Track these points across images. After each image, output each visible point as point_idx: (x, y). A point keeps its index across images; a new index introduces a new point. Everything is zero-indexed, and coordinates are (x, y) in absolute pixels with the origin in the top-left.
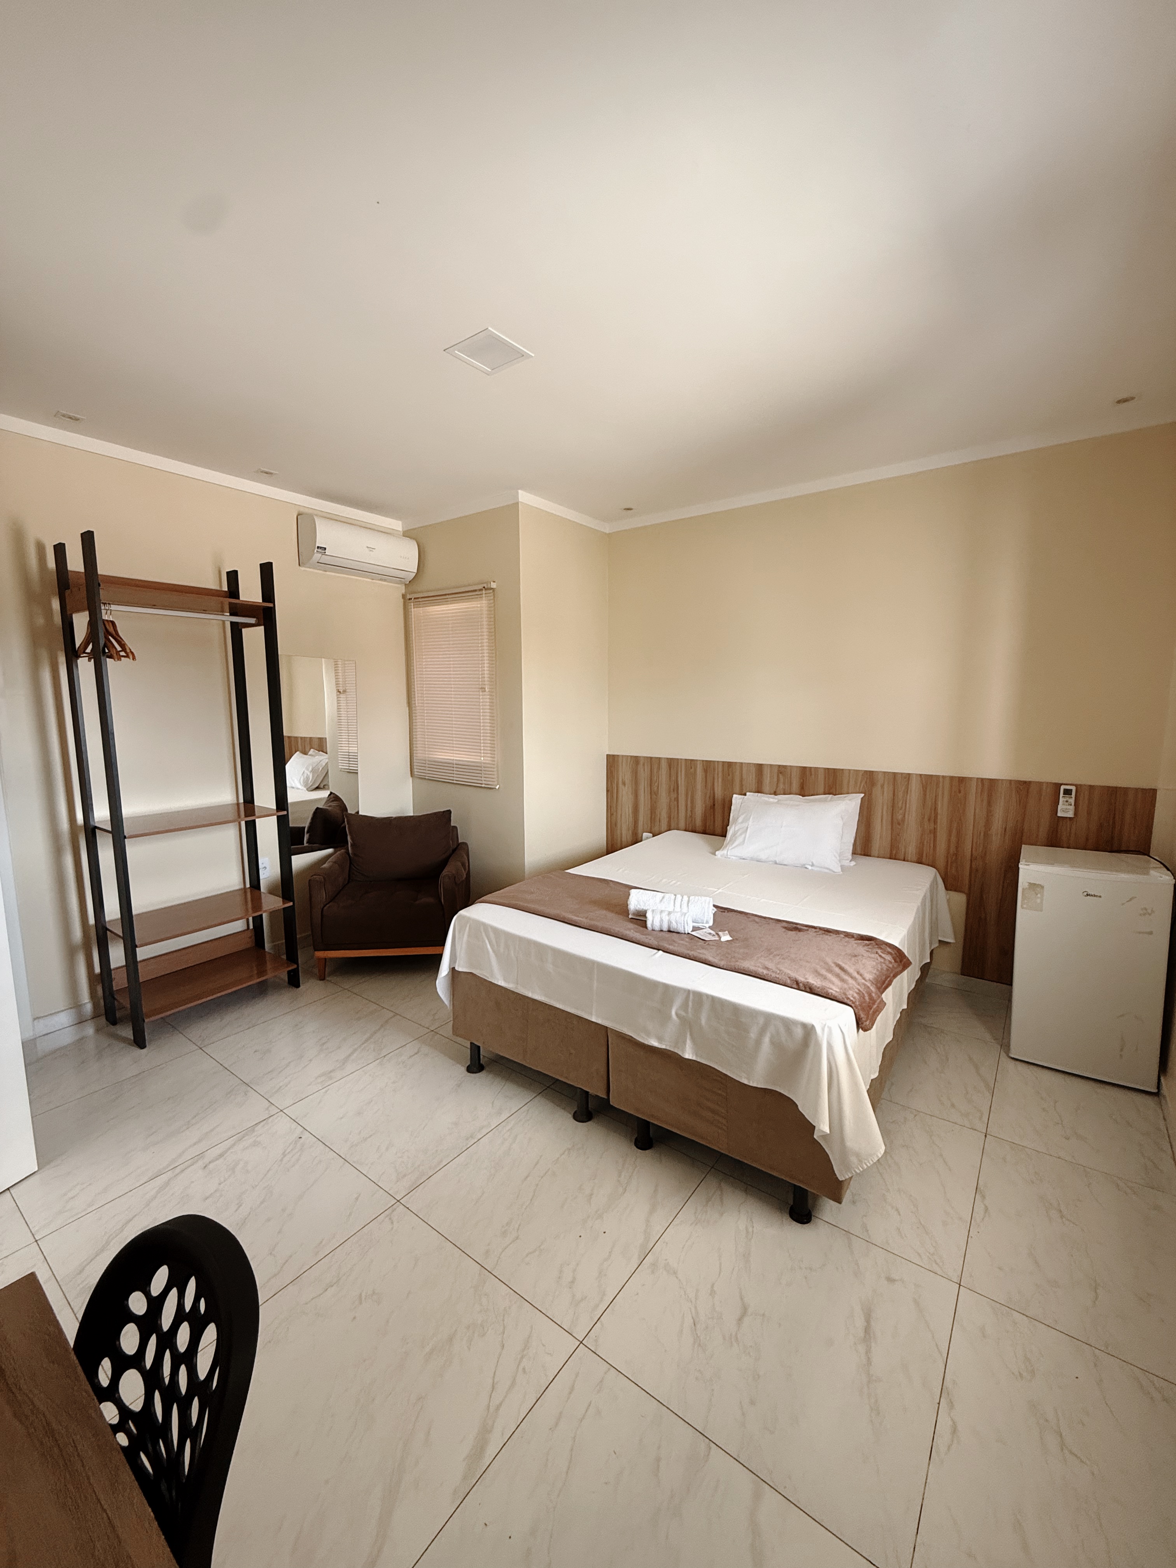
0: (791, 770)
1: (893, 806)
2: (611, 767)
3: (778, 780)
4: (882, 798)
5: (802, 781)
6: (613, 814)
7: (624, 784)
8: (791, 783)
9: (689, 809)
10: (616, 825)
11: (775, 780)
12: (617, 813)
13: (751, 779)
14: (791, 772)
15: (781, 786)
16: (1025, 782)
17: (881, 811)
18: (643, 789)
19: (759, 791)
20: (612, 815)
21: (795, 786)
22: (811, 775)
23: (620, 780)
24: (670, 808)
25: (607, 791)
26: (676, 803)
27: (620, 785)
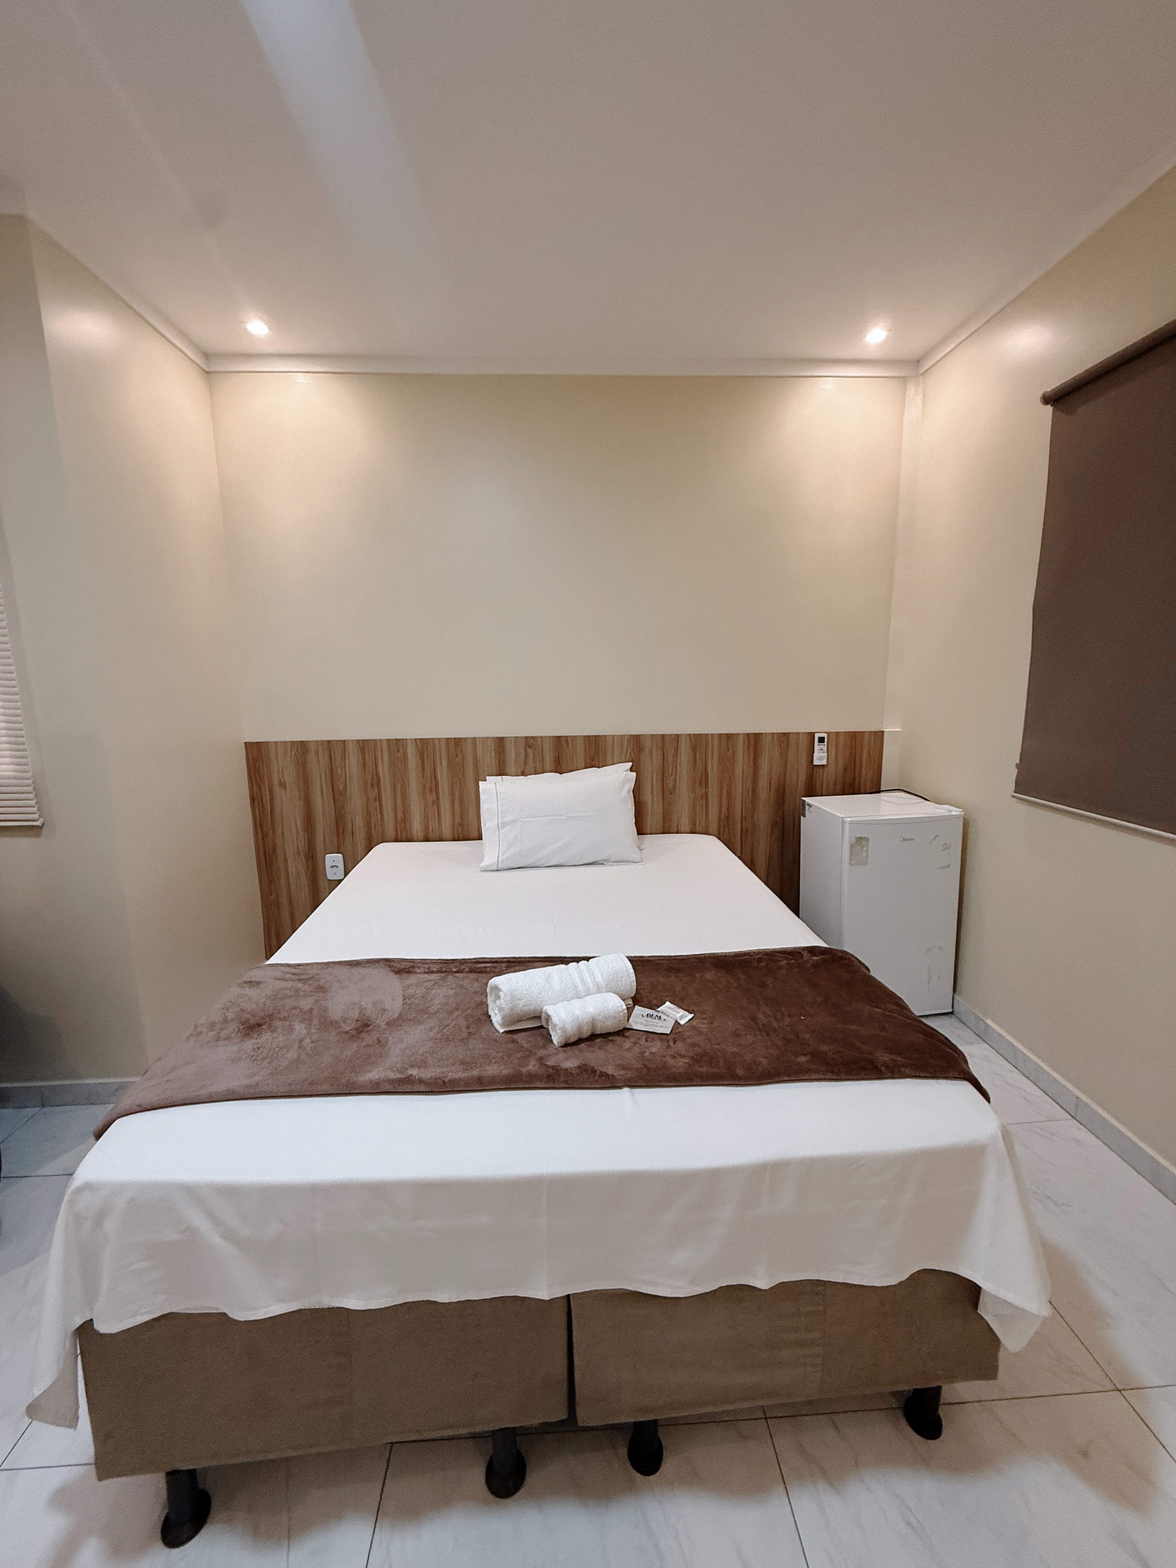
0: (542, 741)
1: (663, 773)
2: (255, 761)
3: (526, 756)
4: (651, 764)
5: (557, 754)
6: (267, 835)
7: (283, 785)
8: (543, 759)
9: (400, 811)
10: (274, 851)
11: (523, 757)
12: (274, 832)
13: (488, 758)
14: (542, 746)
15: (531, 764)
16: (785, 734)
17: (650, 783)
18: (319, 791)
19: (501, 772)
20: (264, 836)
21: (549, 761)
22: (568, 746)
23: (276, 781)
24: (368, 813)
25: (253, 800)
26: (377, 803)
27: (277, 789)
